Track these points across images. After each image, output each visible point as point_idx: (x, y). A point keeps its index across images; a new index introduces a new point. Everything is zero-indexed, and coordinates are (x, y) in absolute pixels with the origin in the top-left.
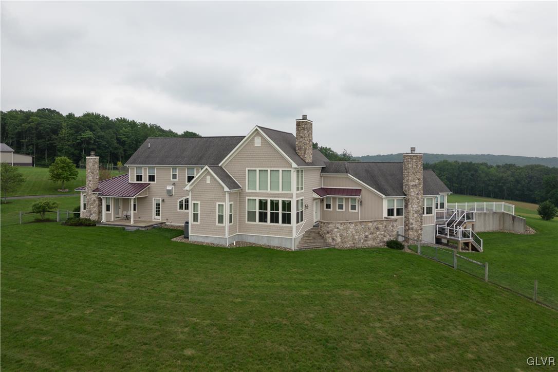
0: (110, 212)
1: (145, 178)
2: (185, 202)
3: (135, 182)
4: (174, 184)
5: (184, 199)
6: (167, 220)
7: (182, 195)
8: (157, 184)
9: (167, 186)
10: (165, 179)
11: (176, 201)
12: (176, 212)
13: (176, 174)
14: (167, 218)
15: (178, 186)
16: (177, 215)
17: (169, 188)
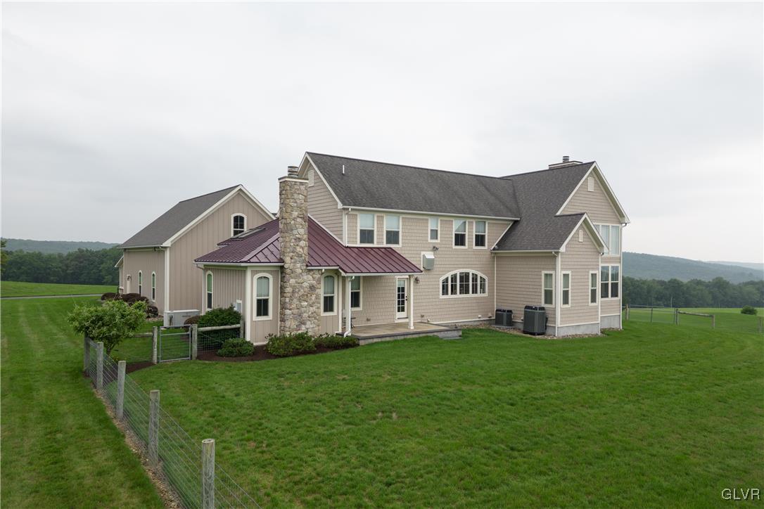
0: (334, 313)
1: (380, 235)
2: (452, 282)
3: (359, 245)
4: (435, 249)
5: (449, 275)
6: (422, 316)
7: (446, 270)
8: (404, 248)
9: (423, 253)
10: (418, 238)
11: (437, 280)
12: (437, 300)
13: (437, 231)
14: (423, 314)
15: (440, 253)
16: (439, 307)
17: (430, 255)
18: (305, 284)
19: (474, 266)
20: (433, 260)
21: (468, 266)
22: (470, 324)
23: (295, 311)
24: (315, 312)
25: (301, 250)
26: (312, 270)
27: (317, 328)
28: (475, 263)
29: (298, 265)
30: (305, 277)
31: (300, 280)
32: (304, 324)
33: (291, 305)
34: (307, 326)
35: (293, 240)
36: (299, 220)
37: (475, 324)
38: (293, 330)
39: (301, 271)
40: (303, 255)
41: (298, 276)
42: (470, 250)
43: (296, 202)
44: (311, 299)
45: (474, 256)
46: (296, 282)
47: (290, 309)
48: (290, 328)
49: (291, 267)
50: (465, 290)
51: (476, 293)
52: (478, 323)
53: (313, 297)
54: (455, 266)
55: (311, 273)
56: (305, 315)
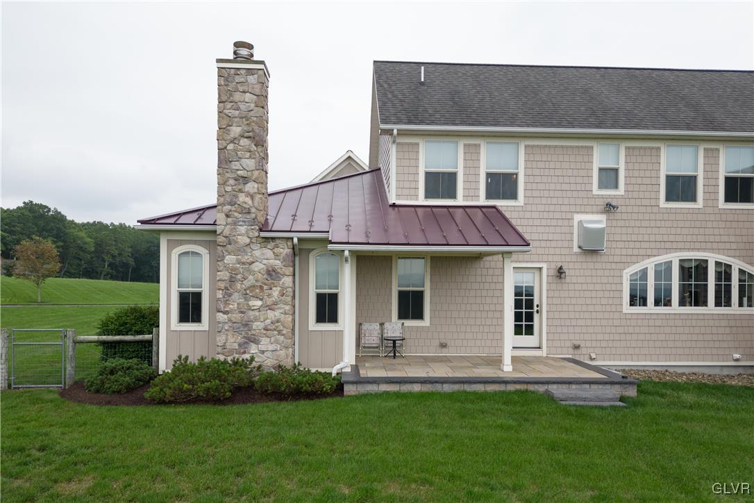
0: (339, 327)
1: (472, 182)
2: (658, 278)
3: (421, 201)
5: (649, 264)
6: (577, 347)
7: (642, 252)
8: (529, 208)
9: (578, 218)
10: (565, 187)
11: (617, 273)
12: (617, 315)
13: (616, 171)
14: (577, 343)
15: (625, 216)
16: (621, 330)
17: (597, 221)
18: (257, 267)
19: (722, 246)
20: (601, 231)
21: (703, 245)
22: (707, 371)
23: (236, 316)
24: (278, 321)
25: (248, 200)
26: (273, 239)
27: (283, 353)
28: (725, 239)
29: (243, 229)
30: (257, 253)
31: (246, 258)
32: (256, 342)
33: (226, 303)
34: (262, 347)
35: (232, 182)
36: (245, 142)
37: (725, 372)
38: (231, 352)
39: (248, 240)
40: (253, 210)
41: (241, 250)
42: (710, 210)
43: (238, 109)
44: (269, 295)
45: (722, 225)
46: (239, 262)
47: (226, 313)
48: (224, 347)
49: (227, 232)
50: (694, 296)
51: (728, 304)
52: (733, 372)
53: (276, 292)
54: (668, 245)
55: (272, 244)
56: (258, 326)
